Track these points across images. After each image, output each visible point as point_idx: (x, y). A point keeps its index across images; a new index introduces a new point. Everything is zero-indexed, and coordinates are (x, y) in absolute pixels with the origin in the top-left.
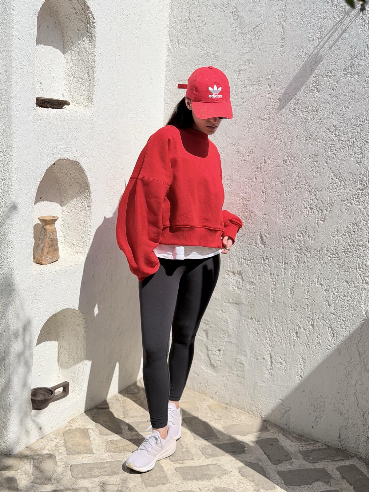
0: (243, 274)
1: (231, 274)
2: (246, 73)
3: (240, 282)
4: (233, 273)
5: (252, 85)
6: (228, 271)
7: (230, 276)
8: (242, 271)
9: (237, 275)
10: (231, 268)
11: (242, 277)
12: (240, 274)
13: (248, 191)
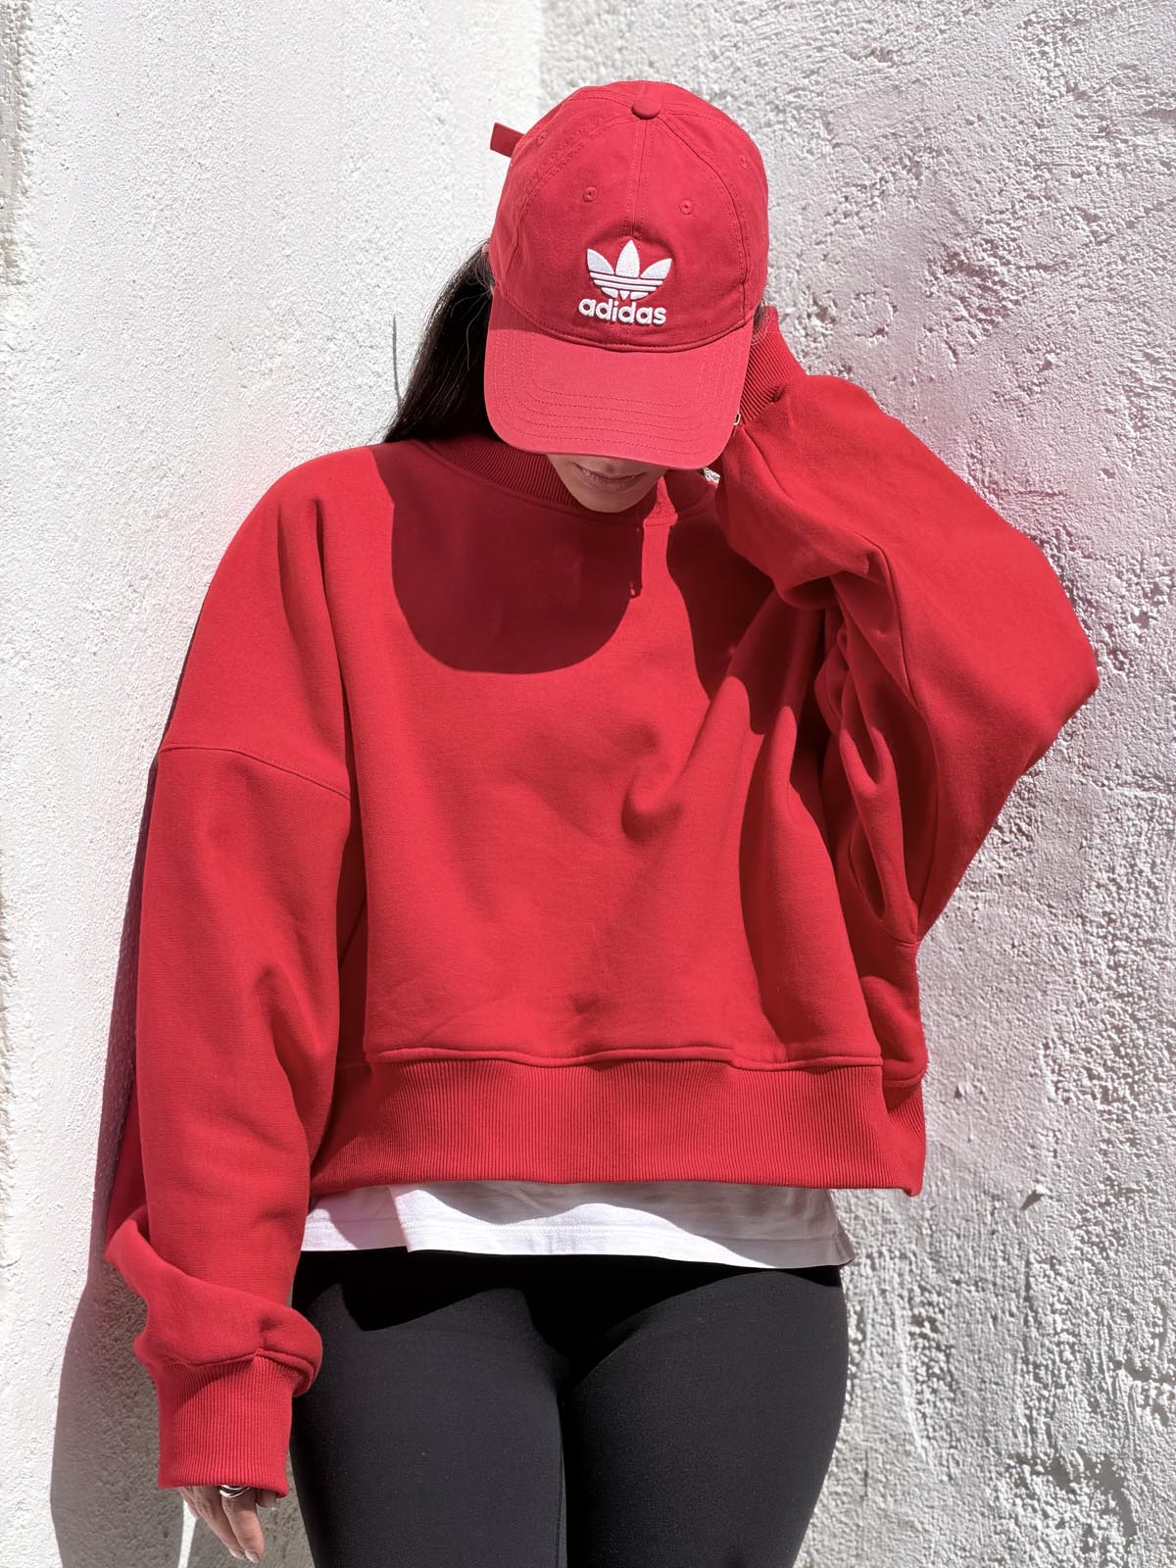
0: (1132, 1480)
1: (1038, 1480)
2: (1109, 37)
3: (1107, 1540)
4: (1059, 1474)
5: (1157, 123)
6: (1021, 1460)
7: (1032, 1496)
8: (1122, 1456)
9: (1084, 1488)
10: (1042, 1436)
11: (1124, 1503)
12: (1108, 1479)
13: (1147, 869)
